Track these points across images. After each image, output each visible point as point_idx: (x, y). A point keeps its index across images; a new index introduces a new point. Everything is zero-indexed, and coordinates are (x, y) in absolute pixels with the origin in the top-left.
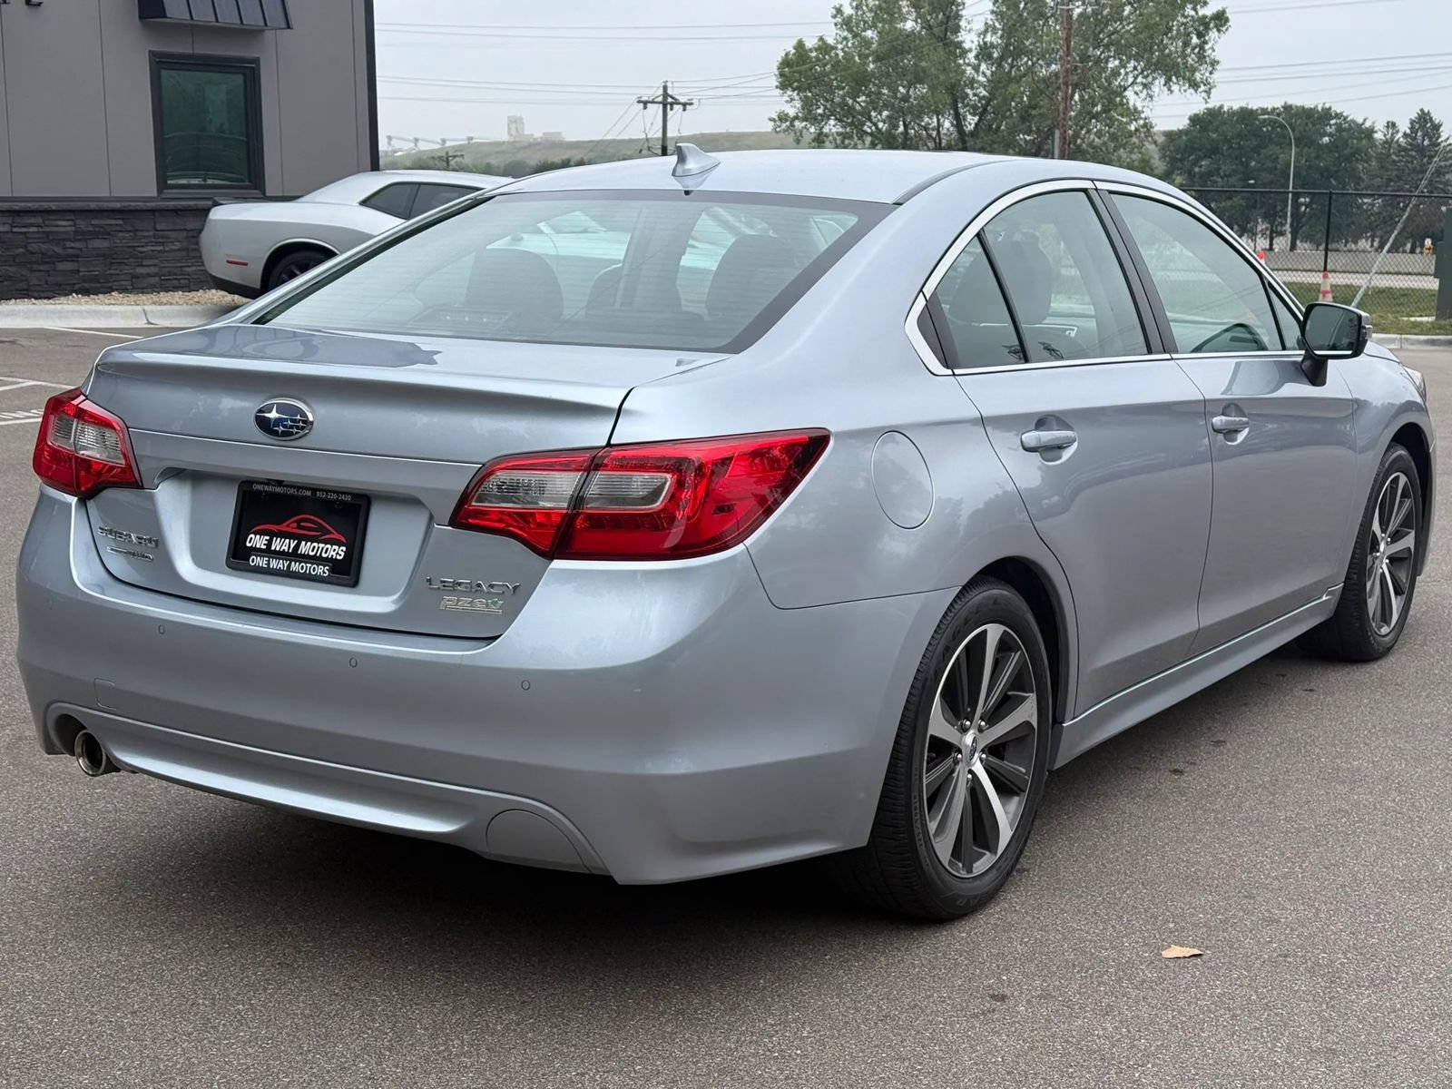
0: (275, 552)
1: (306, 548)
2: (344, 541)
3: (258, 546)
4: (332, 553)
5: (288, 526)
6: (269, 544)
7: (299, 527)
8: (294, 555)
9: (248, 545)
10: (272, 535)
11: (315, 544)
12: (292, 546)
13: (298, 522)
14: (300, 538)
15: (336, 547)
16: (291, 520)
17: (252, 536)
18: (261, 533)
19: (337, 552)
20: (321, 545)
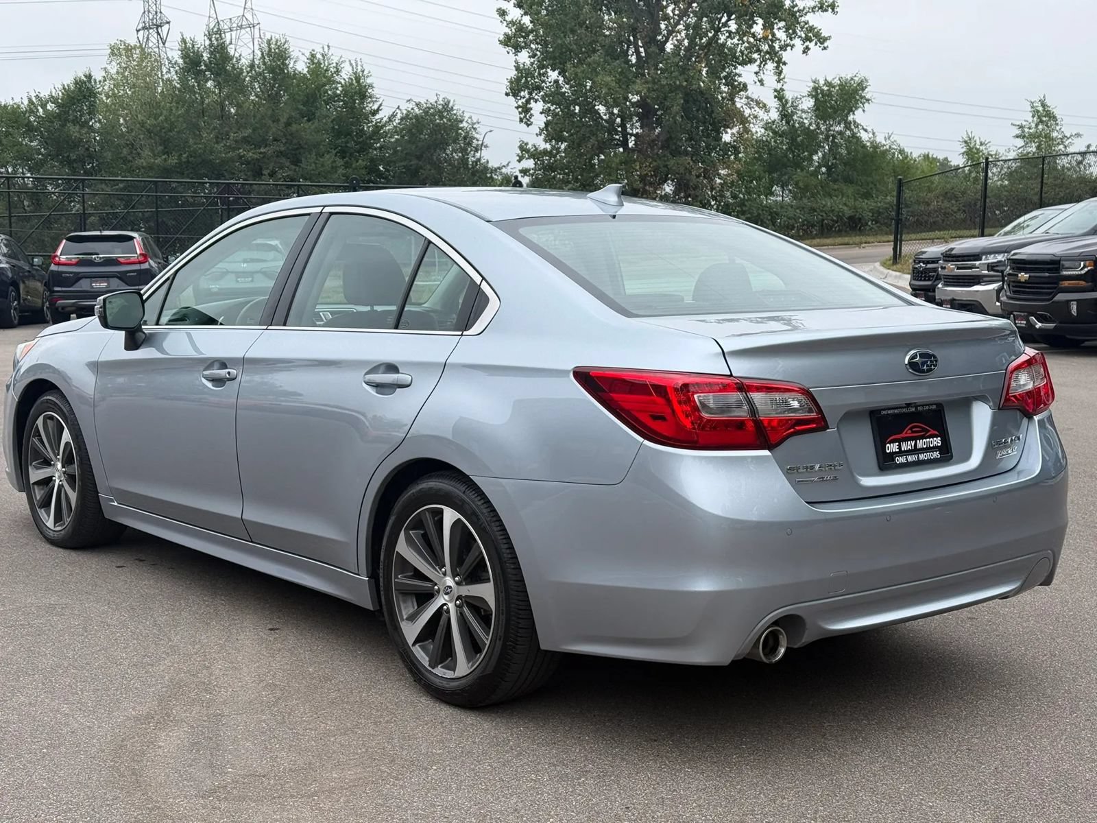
0: (905, 451)
1: (921, 444)
2: (937, 433)
3: (894, 451)
4: (935, 443)
5: (906, 433)
6: (900, 447)
7: (913, 432)
8: (916, 451)
9: (888, 451)
10: (899, 441)
11: (924, 440)
12: (913, 445)
13: (911, 429)
14: (915, 439)
15: (935, 439)
16: (907, 429)
17: (888, 445)
18: (893, 442)
19: (936, 442)
20: (928, 440)
